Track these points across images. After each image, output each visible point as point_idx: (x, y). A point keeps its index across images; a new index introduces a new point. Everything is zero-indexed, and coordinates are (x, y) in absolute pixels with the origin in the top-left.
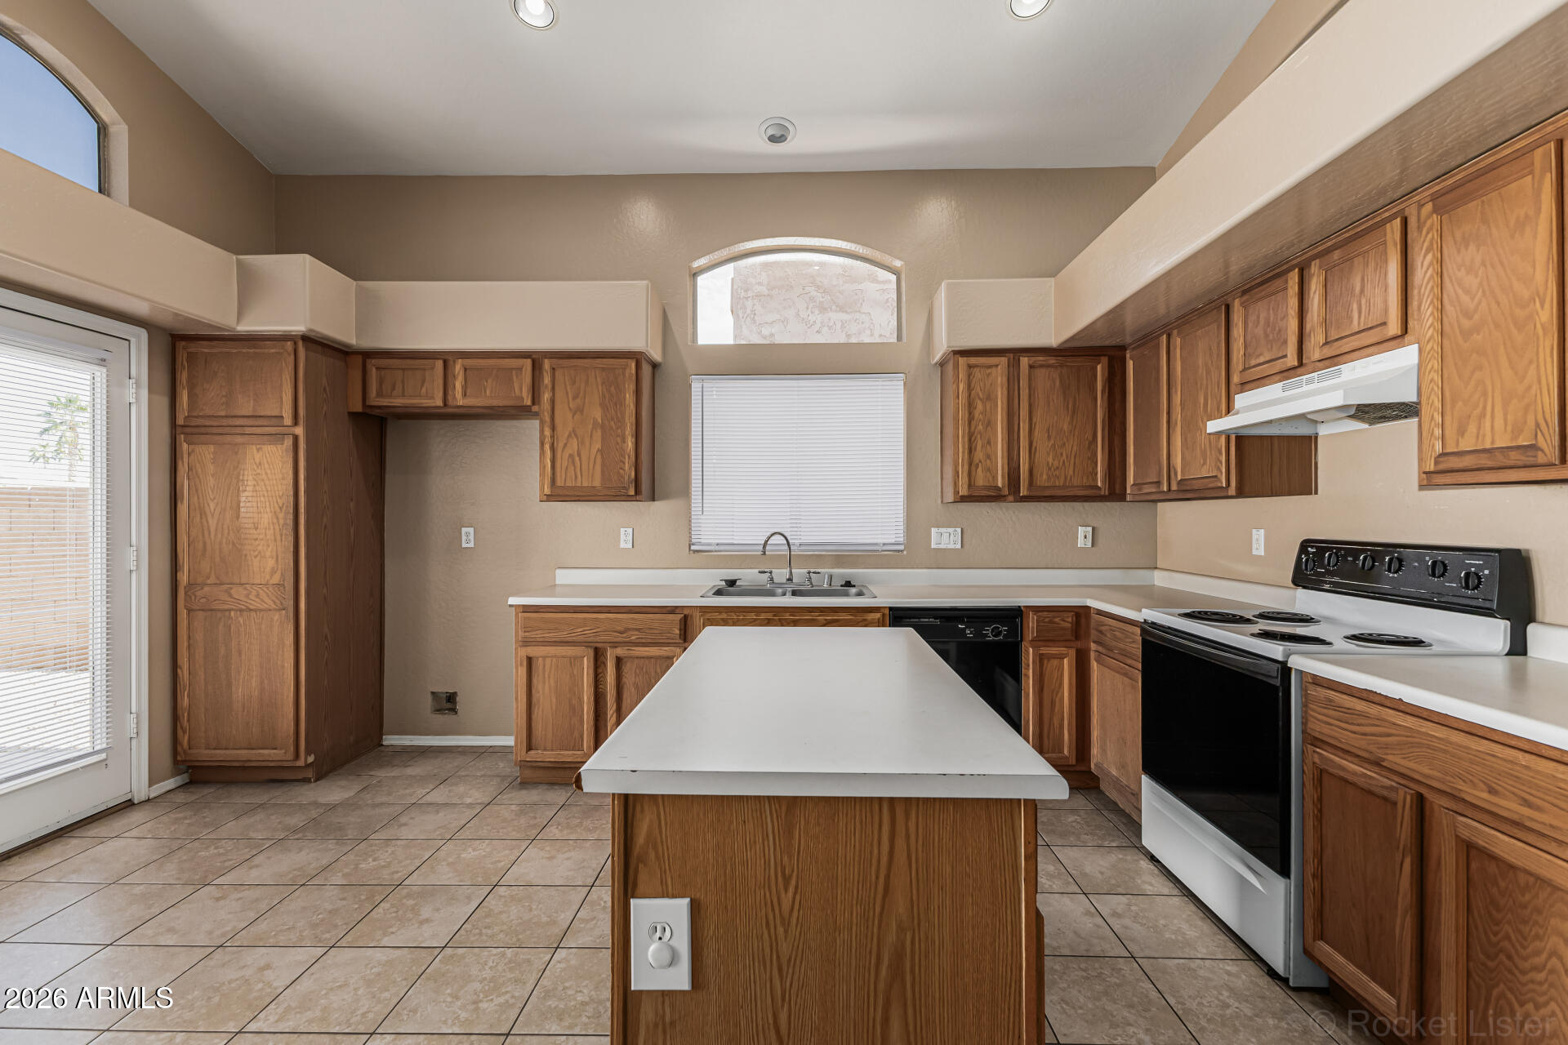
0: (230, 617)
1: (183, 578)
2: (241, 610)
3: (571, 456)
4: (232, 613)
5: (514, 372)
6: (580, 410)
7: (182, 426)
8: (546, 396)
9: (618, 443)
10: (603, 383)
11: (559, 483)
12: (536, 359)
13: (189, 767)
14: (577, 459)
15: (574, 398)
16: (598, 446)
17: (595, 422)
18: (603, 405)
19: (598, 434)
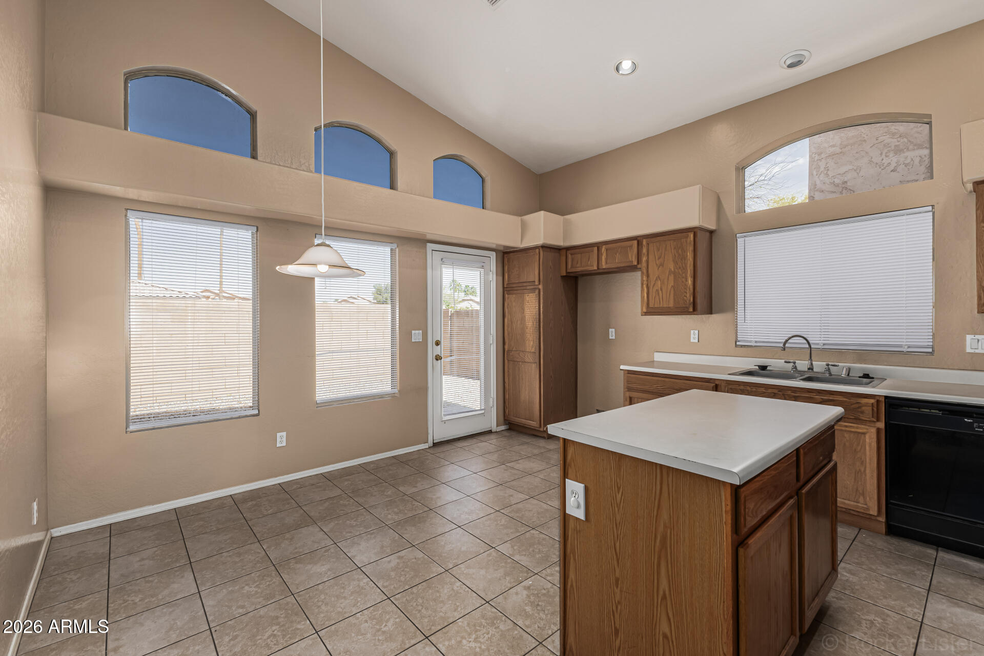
0: (519, 364)
1: (506, 347)
2: (523, 362)
3: (657, 290)
5: (629, 248)
6: (662, 265)
7: (506, 288)
8: (644, 259)
9: (683, 282)
10: (675, 248)
11: (651, 305)
12: (638, 239)
13: (509, 423)
14: (660, 292)
15: (659, 258)
16: (671, 283)
17: (670, 272)
18: (675, 262)
19: (672, 278)
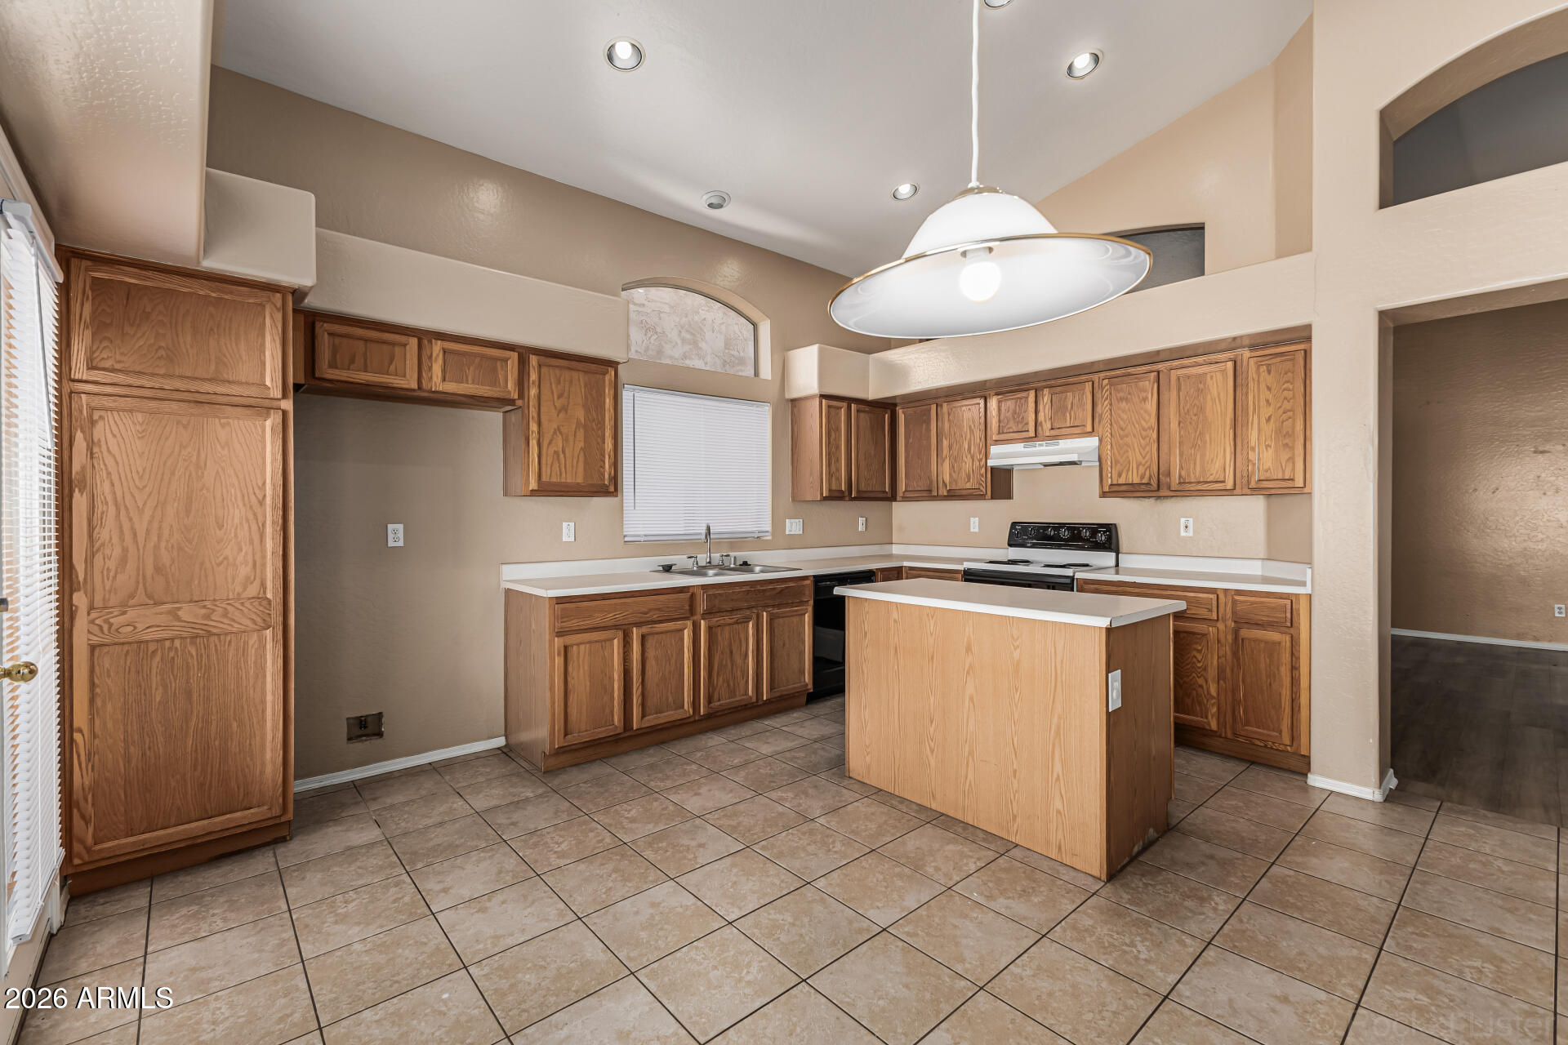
0: (170, 648)
2: (194, 636)
3: (556, 453)
4: (177, 643)
5: (499, 363)
6: (565, 409)
7: (82, 382)
8: (533, 392)
9: (598, 443)
10: (586, 386)
11: (544, 478)
12: (524, 353)
14: (562, 456)
15: (559, 398)
16: (582, 444)
17: (578, 423)
18: (587, 410)
19: (581, 434)
